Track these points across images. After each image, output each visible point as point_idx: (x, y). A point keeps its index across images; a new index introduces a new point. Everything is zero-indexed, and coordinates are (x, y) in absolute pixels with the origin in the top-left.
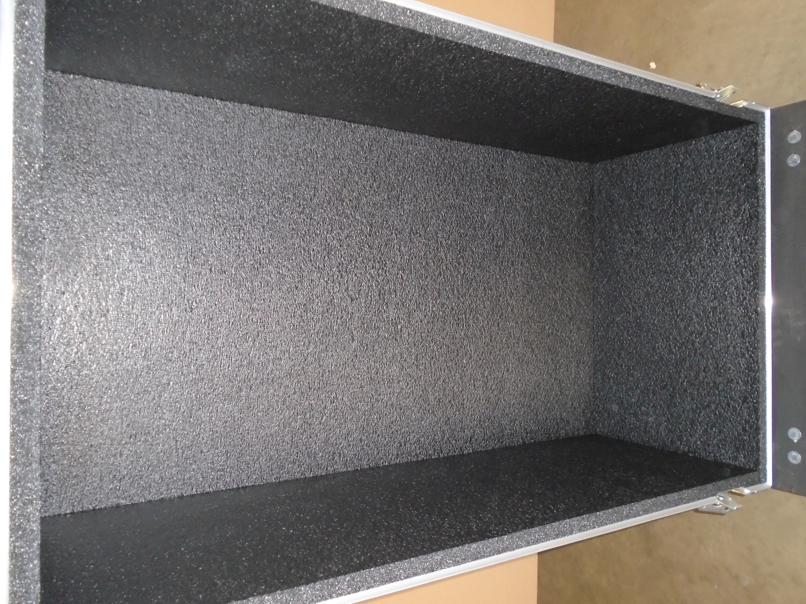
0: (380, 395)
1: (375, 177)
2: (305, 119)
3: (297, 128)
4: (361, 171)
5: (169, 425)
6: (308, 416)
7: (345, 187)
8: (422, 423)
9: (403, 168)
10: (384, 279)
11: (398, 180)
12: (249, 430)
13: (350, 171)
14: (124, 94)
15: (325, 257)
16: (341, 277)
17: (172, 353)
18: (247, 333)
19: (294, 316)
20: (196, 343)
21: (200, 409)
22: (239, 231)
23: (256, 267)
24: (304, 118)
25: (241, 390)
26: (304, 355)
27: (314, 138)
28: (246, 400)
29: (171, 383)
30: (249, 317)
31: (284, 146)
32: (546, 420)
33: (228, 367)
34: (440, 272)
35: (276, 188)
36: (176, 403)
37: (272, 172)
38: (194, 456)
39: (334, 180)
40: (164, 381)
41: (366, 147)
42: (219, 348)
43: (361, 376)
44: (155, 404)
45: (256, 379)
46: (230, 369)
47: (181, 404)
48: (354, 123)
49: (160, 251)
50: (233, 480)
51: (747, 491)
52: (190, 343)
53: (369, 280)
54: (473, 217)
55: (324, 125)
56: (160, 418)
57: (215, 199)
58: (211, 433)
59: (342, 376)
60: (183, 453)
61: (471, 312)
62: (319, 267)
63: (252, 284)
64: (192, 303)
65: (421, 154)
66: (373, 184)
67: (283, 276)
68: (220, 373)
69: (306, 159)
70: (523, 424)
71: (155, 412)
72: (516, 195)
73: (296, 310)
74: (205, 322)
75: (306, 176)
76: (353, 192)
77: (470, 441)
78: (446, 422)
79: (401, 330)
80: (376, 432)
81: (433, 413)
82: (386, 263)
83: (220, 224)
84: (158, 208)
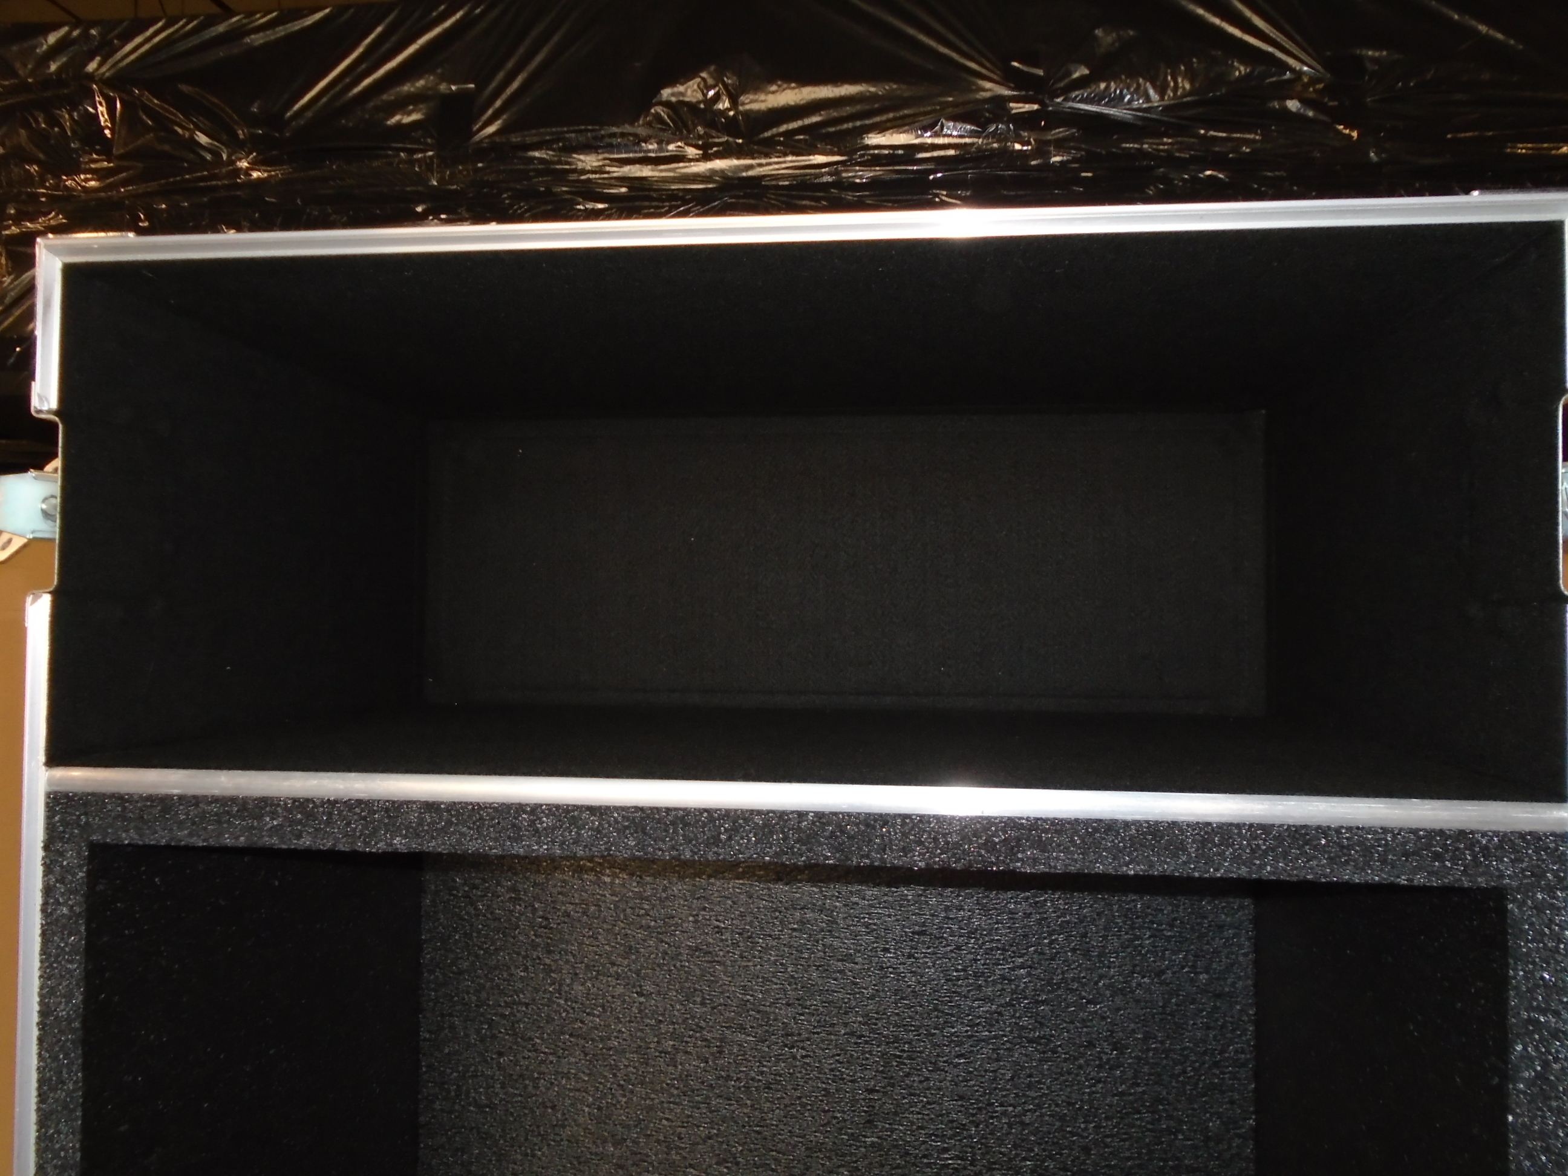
5: (559, 991)
12: (534, 1156)
14: (1231, 926)
17: (703, 1004)
18: (737, 1164)
20: (720, 1052)
21: (586, 1055)
22: (962, 1159)
25: (617, 1144)
28: (596, 1154)
29: (642, 999)
33: (667, 1119)
36: (603, 1006)
38: (494, 1037)
40: (649, 987)
42: (707, 1101)
44: (604, 965)
46: (664, 1122)
47: (598, 1016)
49: (909, 986)
50: (434, 1117)
52: (721, 1040)
56: (576, 974)
58: (536, 1075)
60: (503, 1016)
64: (803, 1048)
68: (657, 1101)
71: (587, 966)
74: (762, 1073)
83: (973, 1115)
84: (999, 987)
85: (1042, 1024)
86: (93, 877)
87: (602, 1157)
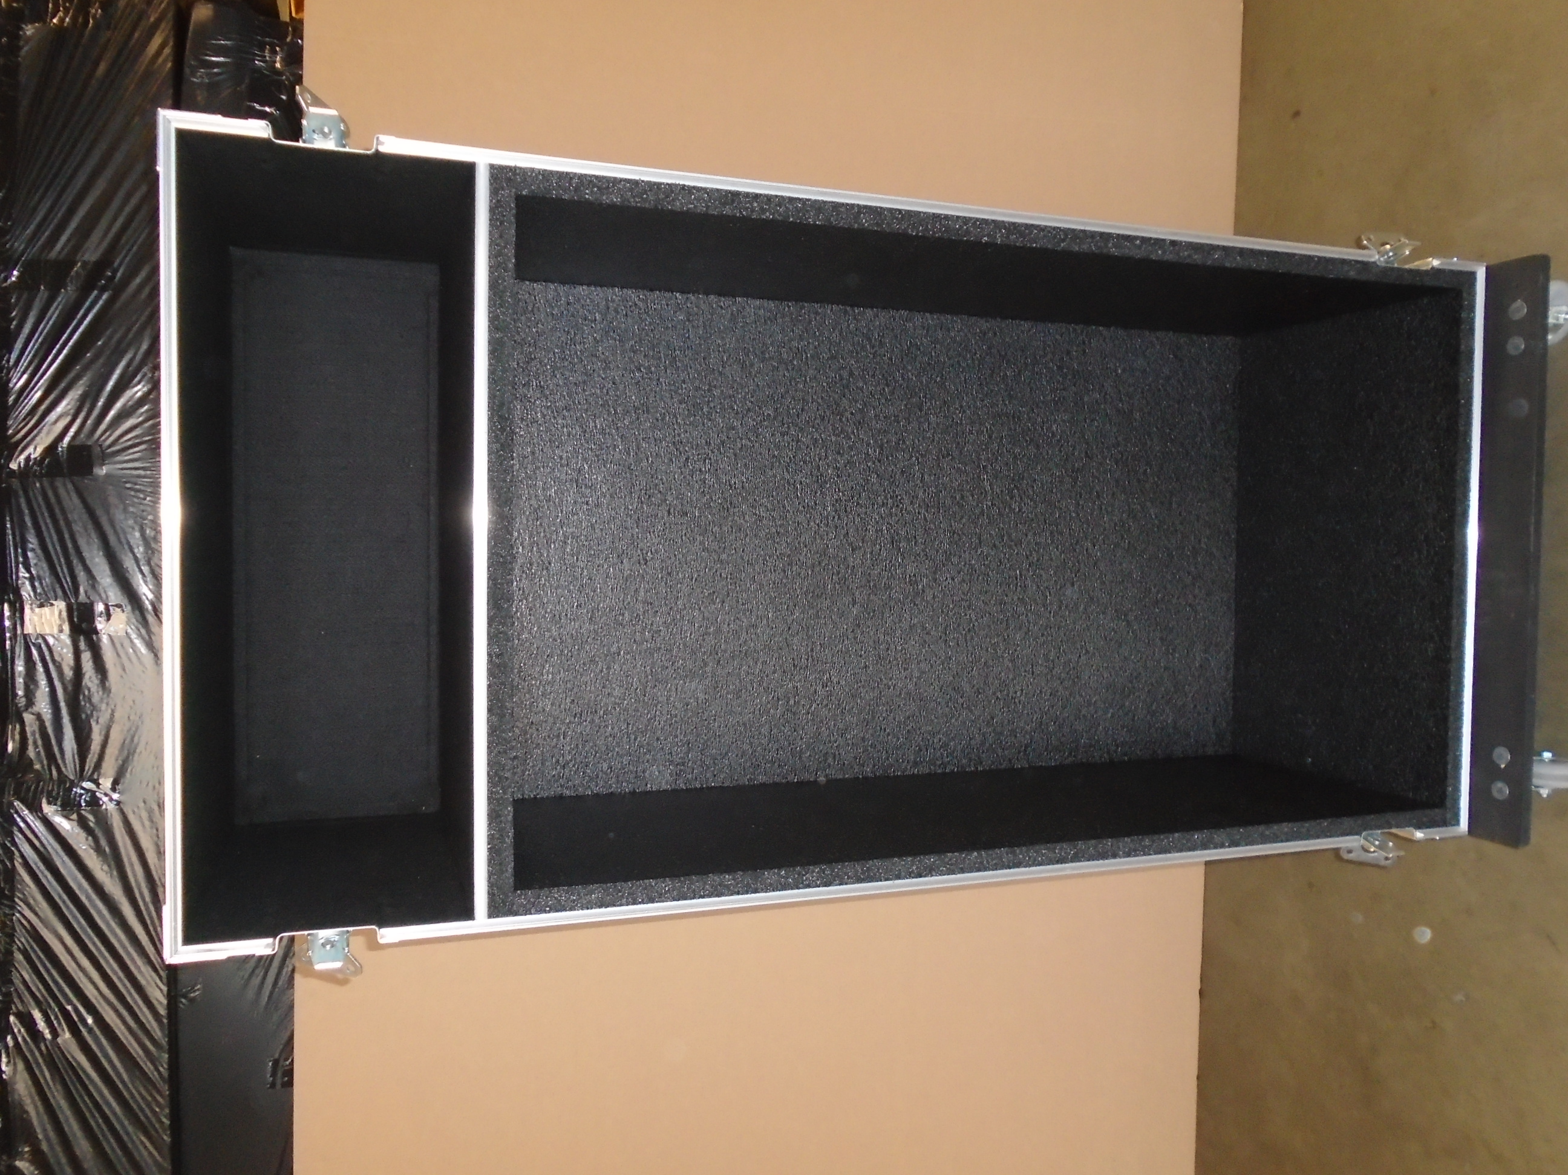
0: (891, 679)
1: (887, 380)
2: (791, 307)
3: (780, 321)
4: (868, 372)
5: (619, 704)
6: (792, 702)
7: (844, 396)
8: (953, 721)
9: (929, 364)
10: (899, 520)
11: (922, 383)
13: (851, 374)
14: (567, 297)
15: (816, 493)
16: (839, 518)
17: (623, 615)
18: (714, 592)
19: (775, 571)
20: (651, 604)
21: (656, 686)
22: (705, 461)
23: (725, 506)
24: (789, 307)
25: (706, 665)
26: (787, 622)
27: (803, 332)
28: (712, 677)
29: (622, 653)
30: (716, 571)
31: (762, 347)
32: (1150, 728)
33: (690, 635)
34: (983, 510)
35: (752, 402)
36: (627, 676)
37: (747, 383)
38: (648, 744)
39: (830, 388)
40: (614, 649)
41: (875, 339)
42: (679, 611)
43: (865, 653)
44: (602, 677)
45: (725, 651)
46: (692, 637)
47: (633, 679)
48: (859, 306)
49: (609, 489)
50: (696, 778)
51: (1419, 835)
52: (644, 603)
53: (877, 523)
54: (1035, 429)
55: (817, 313)
56: (609, 694)
57: (675, 422)
58: (669, 716)
59: (838, 651)
60: (635, 739)
61: (1030, 566)
62: (808, 506)
63: (721, 529)
64: (647, 554)
65: (955, 341)
66: (884, 389)
67: (760, 519)
68: (680, 642)
69: (791, 361)
70: (1110, 732)
71: (604, 687)
72: (1106, 394)
73: (777, 562)
74: (662, 578)
75: (791, 385)
76: (856, 402)
77: (1025, 750)
78: (988, 722)
79: (923, 591)
80: (885, 729)
81: (968, 708)
82: (902, 498)
83: (681, 453)
84: (607, 436)
85: (627, 412)
86: (529, 887)
87: (714, 675)
